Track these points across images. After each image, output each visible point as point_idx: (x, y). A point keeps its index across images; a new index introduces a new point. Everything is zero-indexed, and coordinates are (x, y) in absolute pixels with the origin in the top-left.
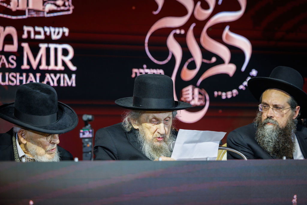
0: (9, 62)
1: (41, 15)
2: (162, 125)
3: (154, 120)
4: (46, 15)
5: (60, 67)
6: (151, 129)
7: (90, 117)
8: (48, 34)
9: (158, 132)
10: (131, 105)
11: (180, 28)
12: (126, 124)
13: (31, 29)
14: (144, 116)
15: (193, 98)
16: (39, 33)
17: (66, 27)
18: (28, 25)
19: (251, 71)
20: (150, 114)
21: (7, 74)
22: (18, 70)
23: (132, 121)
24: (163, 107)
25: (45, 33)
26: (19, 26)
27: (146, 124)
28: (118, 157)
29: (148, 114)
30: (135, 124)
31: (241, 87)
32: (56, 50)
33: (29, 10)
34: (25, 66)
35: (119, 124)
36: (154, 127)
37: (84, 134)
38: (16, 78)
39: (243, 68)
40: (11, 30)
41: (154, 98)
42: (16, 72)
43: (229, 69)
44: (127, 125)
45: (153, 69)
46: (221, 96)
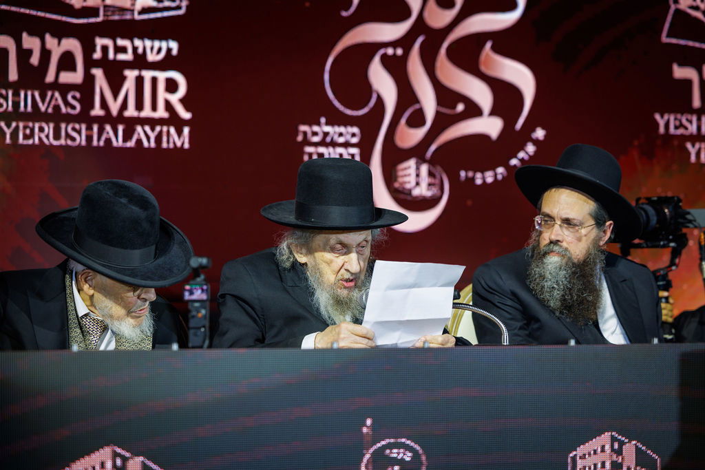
0: (67, 103)
1: (128, 17)
2: (354, 256)
3: (339, 246)
4: (137, 17)
5: (161, 113)
6: (332, 265)
7: (204, 261)
8: (140, 51)
10: (292, 219)
11: (394, 44)
13: (108, 42)
15: (418, 184)
16: (123, 50)
17: (174, 39)
18: (102, 36)
19: (534, 130)
21: (63, 126)
22: (85, 118)
23: (294, 249)
25: (135, 49)
26: (86, 36)
27: (323, 254)
29: (327, 236)
30: (300, 253)
31: (514, 162)
32: (154, 80)
33: (106, 7)
34: (97, 111)
35: (267, 251)
36: (339, 260)
37: (191, 293)
38: (79, 132)
39: (520, 124)
40: (72, 45)
42: (79, 123)
43: (490, 126)
44: (285, 257)
45: (339, 125)
46: (473, 179)
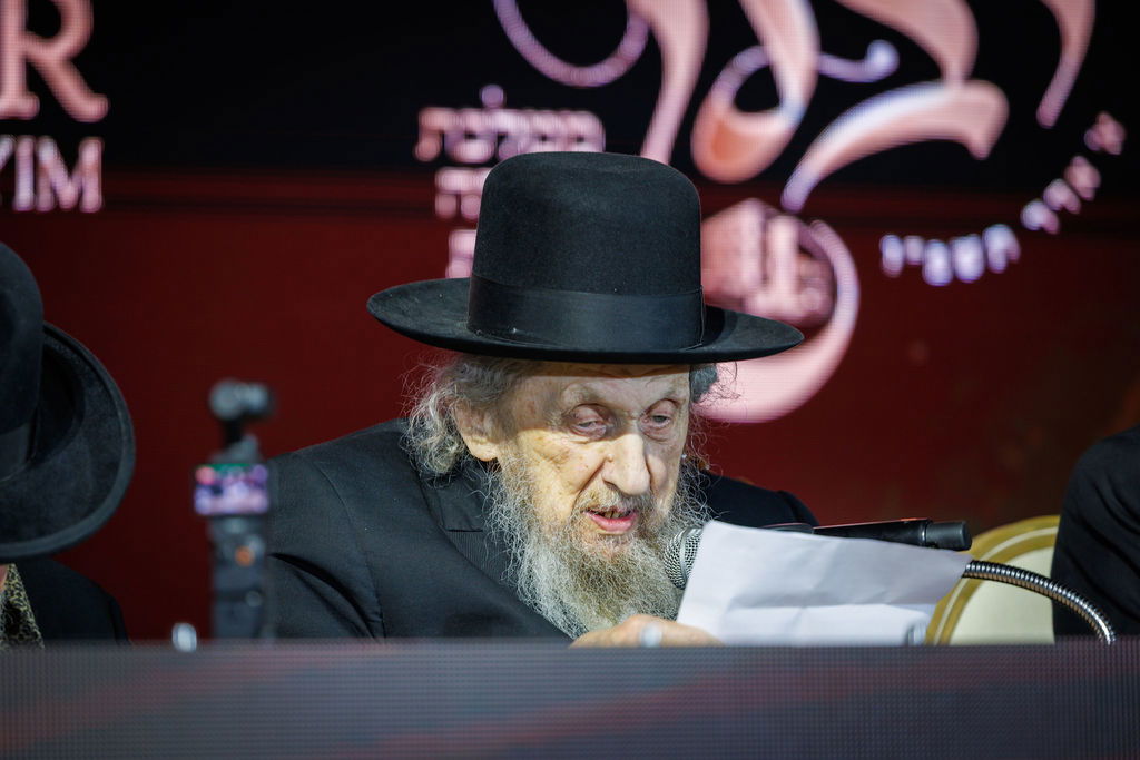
2: (632, 442)
3: (588, 414)
6: (568, 465)
7: (254, 396)
9: (607, 483)
12: (427, 434)
14: (533, 389)
15: (765, 279)
20: (566, 380)
23: (459, 417)
24: (639, 339)
27: (542, 433)
28: (381, 616)
29: (554, 379)
30: (481, 433)
31: (1036, 216)
35: (383, 427)
36: (588, 453)
37: (217, 490)
39: (1051, 106)
41: (592, 290)
43: (967, 114)
44: (433, 441)
